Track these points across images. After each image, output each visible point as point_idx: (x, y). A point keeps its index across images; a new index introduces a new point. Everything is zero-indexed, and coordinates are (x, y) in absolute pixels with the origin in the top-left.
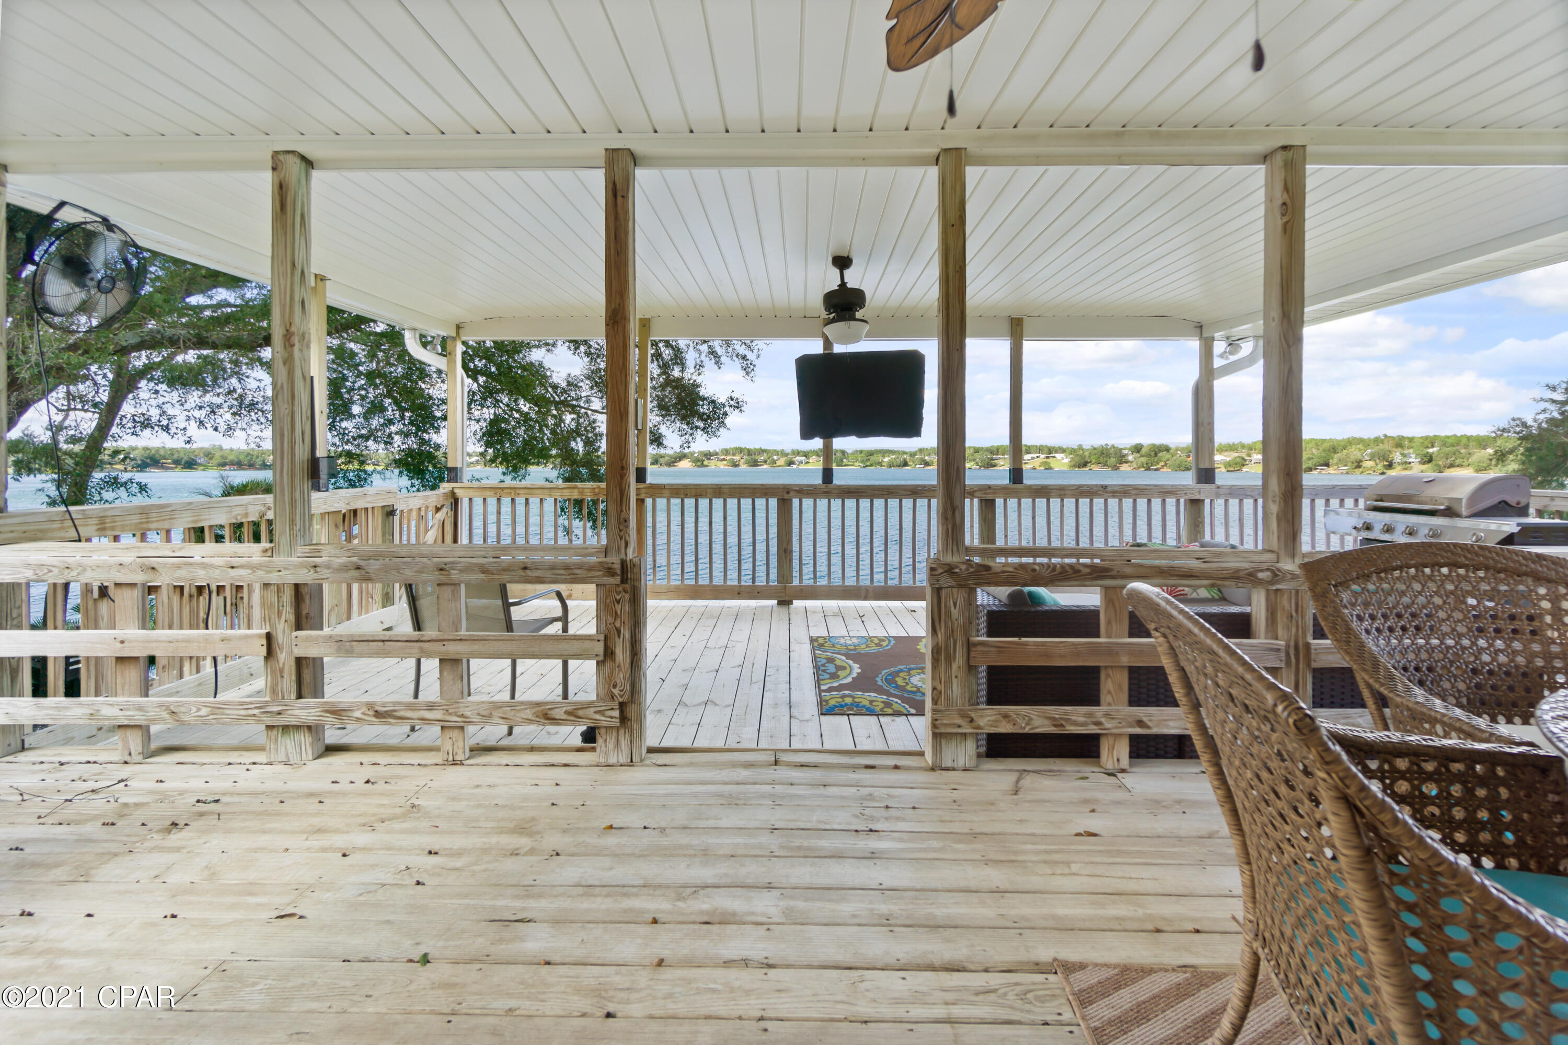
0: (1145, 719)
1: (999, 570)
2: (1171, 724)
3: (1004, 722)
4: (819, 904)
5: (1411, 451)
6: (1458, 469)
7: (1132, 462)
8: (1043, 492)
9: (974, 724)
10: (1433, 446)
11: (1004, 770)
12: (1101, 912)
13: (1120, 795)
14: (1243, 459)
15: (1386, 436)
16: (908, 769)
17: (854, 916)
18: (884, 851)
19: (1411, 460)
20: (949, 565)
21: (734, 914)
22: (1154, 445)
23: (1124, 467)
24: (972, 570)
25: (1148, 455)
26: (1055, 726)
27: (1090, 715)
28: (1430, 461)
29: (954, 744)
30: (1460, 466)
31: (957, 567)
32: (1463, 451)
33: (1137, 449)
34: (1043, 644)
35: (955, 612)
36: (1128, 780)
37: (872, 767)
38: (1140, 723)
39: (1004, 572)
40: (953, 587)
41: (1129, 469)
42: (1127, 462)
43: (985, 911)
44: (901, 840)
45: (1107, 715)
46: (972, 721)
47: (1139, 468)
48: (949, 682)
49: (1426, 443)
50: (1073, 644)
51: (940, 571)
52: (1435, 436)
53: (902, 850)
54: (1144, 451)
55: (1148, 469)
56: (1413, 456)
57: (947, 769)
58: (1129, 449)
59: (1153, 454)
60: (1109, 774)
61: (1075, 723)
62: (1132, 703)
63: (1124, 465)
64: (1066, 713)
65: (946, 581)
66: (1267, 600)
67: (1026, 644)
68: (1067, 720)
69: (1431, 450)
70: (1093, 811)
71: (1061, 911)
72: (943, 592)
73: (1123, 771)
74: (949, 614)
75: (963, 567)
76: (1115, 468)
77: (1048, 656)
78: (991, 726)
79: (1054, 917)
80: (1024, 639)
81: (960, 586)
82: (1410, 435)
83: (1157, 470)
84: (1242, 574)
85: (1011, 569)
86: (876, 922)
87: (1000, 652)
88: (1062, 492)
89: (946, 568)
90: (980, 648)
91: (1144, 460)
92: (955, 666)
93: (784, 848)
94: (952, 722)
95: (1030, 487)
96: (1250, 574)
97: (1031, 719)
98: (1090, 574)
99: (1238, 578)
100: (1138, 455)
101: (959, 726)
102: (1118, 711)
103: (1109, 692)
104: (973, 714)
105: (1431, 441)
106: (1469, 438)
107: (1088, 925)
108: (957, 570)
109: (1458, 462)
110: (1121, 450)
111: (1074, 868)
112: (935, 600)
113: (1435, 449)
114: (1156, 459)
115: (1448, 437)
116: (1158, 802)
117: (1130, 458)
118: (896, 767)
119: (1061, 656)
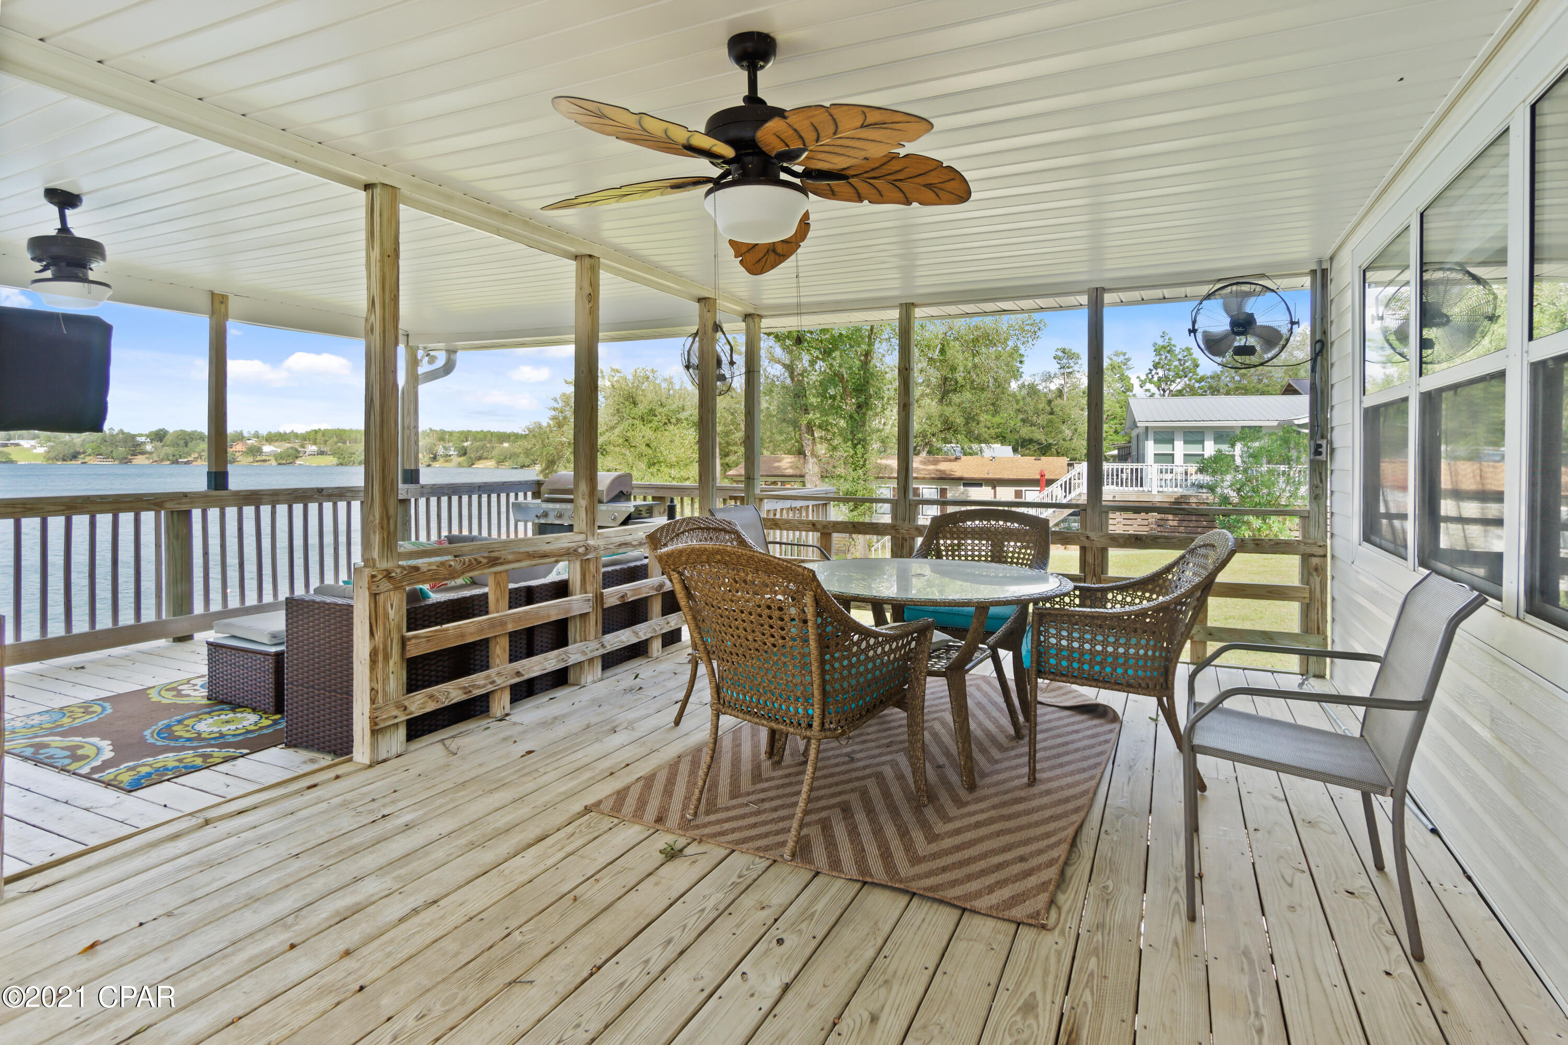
0: (520, 670)
1: (425, 570)
2: (535, 668)
3: (430, 702)
4: (415, 864)
5: (451, 444)
6: (485, 461)
7: (151, 453)
8: (254, 498)
9: (407, 712)
10: (467, 441)
11: (432, 744)
12: (579, 780)
13: (518, 729)
14: (297, 450)
15: (431, 430)
16: (348, 774)
17: (449, 855)
18: (413, 821)
19: (451, 453)
20: (387, 570)
21: (358, 904)
22: (183, 432)
23: (140, 460)
24: (405, 572)
25: (175, 444)
26: (465, 693)
27: (488, 677)
28: (465, 454)
29: (388, 735)
30: (486, 458)
31: (393, 571)
32: (488, 445)
33: (159, 436)
34: (459, 627)
35: (392, 613)
36: (514, 718)
37: (315, 786)
38: (518, 674)
39: (429, 571)
40: (389, 591)
41: (147, 462)
42: (143, 453)
43: (524, 811)
44: (415, 810)
45: (499, 674)
46: (406, 708)
47: (162, 460)
48: (386, 680)
49: (462, 437)
50: (479, 622)
51: (380, 577)
52: (469, 431)
53: (425, 814)
54: (168, 439)
55: (175, 462)
56: (452, 449)
57: (384, 761)
58: (147, 436)
59: (182, 443)
60: (500, 720)
61: (479, 687)
62: (511, 661)
63: (140, 457)
64: (473, 681)
65: (385, 585)
66: (581, 567)
67: (447, 630)
68: (473, 686)
69: (465, 444)
70: (515, 742)
71: (562, 789)
72: (381, 598)
73: (507, 715)
74: (386, 615)
75: (398, 571)
76: (125, 461)
77: (462, 636)
78: (420, 708)
79: (561, 794)
80: (445, 626)
81: (396, 589)
82: (450, 430)
83: (186, 463)
84: (571, 550)
85: (434, 567)
86: (467, 849)
87: (428, 641)
88: (275, 498)
89: (385, 573)
90: (413, 641)
91: (169, 450)
92: (391, 663)
93: (328, 858)
94: (389, 715)
95: (237, 494)
96: (575, 550)
97: (449, 693)
98: (488, 563)
99: (569, 554)
100: (159, 444)
101: (396, 717)
102: (505, 668)
103: (498, 656)
104: (406, 703)
105: (466, 435)
106: (492, 434)
107: (580, 788)
108: (393, 574)
109: (485, 455)
110: (134, 436)
111: (542, 770)
112: (373, 606)
113: (469, 443)
114: (186, 450)
115: (477, 432)
116: (545, 723)
117: (149, 447)
118: (337, 777)
119: (471, 634)
